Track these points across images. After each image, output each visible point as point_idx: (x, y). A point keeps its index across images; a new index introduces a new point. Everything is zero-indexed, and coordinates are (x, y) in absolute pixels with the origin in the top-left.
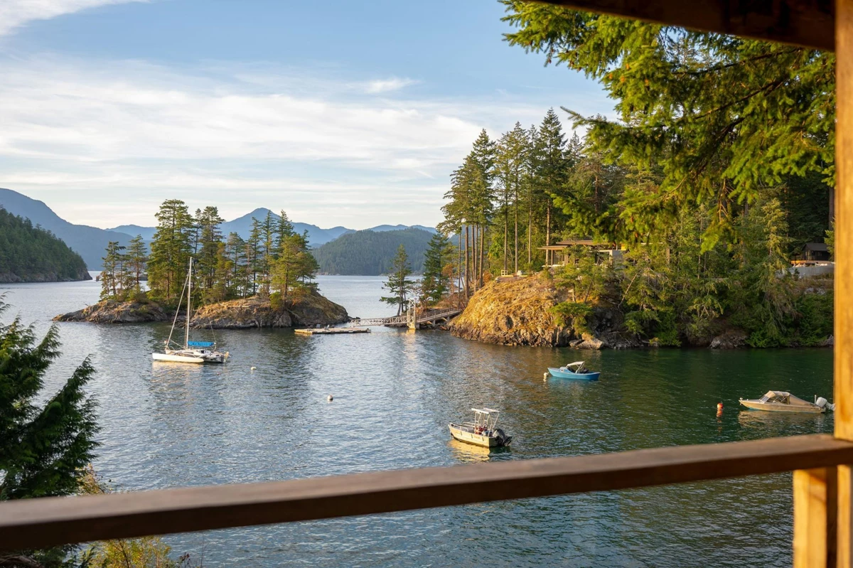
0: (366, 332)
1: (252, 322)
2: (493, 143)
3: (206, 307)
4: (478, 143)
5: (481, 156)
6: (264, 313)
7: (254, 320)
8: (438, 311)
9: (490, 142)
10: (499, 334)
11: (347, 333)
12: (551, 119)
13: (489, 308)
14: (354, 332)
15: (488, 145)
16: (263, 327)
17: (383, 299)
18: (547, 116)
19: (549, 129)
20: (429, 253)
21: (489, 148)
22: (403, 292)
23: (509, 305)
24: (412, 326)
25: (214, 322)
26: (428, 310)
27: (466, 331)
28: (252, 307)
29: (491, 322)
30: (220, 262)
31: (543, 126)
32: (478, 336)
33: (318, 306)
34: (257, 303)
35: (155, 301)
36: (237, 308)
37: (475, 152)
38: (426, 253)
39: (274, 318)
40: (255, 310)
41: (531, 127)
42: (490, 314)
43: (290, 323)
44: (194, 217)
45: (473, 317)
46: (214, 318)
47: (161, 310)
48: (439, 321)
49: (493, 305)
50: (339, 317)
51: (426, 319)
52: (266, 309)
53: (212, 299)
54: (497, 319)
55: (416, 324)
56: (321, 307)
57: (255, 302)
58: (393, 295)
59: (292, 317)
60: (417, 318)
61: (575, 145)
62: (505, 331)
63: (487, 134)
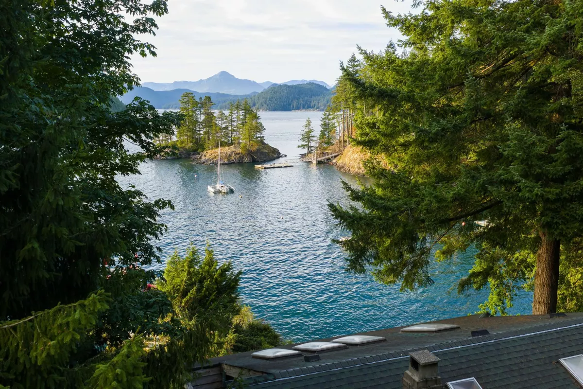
0: (291, 166)
1: (232, 160)
2: (358, 60)
3: (208, 151)
4: (351, 61)
5: (351, 68)
6: (238, 156)
7: (233, 159)
8: (328, 154)
9: (356, 60)
10: (360, 171)
11: (281, 167)
12: (391, 45)
13: (355, 157)
14: (285, 167)
15: (356, 62)
16: (238, 163)
17: (299, 147)
18: (389, 44)
19: (390, 50)
20: (323, 119)
21: (356, 63)
22: (309, 142)
23: (365, 156)
24: (314, 162)
25: (213, 161)
26: (323, 153)
27: (343, 167)
28: (232, 152)
29: (356, 165)
30: (214, 128)
31: (386, 49)
32: (349, 171)
33: (265, 151)
34: (234, 150)
35: (181, 147)
36: (224, 153)
37: (349, 66)
38: (321, 119)
39: (243, 158)
40: (233, 154)
41: (379, 51)
42: (355, 160)
43: (251, 160)
44: (199, 102)
45: (346, 160)
46: (213, 158)
47: (184, 152)
48: (328, 159)
49: (357, 155)
50: (275, 156)
51: (322, 158)
52: (239, 153)
53: (211, 147)
54: (359, 163)
55: (317, 161)
56: (267, 151)
57: (233, 149)
58: (304, 143)
59: (253, 157)
60: (317, 158)
61: (404, 55)
62: (363, 169)
63: (355, 56)
